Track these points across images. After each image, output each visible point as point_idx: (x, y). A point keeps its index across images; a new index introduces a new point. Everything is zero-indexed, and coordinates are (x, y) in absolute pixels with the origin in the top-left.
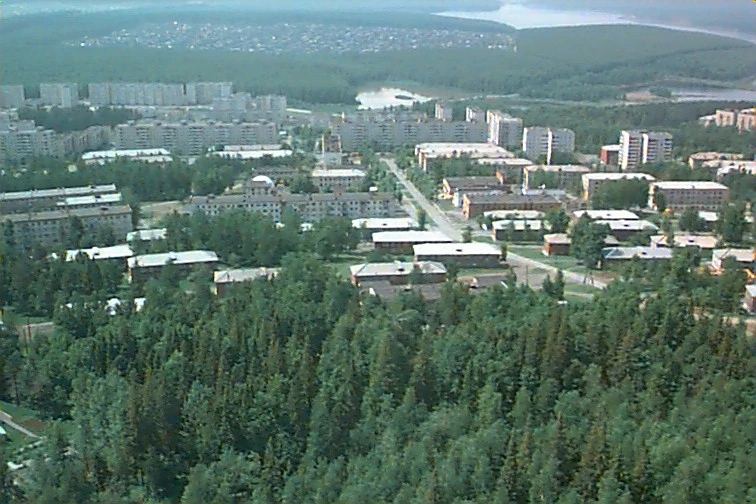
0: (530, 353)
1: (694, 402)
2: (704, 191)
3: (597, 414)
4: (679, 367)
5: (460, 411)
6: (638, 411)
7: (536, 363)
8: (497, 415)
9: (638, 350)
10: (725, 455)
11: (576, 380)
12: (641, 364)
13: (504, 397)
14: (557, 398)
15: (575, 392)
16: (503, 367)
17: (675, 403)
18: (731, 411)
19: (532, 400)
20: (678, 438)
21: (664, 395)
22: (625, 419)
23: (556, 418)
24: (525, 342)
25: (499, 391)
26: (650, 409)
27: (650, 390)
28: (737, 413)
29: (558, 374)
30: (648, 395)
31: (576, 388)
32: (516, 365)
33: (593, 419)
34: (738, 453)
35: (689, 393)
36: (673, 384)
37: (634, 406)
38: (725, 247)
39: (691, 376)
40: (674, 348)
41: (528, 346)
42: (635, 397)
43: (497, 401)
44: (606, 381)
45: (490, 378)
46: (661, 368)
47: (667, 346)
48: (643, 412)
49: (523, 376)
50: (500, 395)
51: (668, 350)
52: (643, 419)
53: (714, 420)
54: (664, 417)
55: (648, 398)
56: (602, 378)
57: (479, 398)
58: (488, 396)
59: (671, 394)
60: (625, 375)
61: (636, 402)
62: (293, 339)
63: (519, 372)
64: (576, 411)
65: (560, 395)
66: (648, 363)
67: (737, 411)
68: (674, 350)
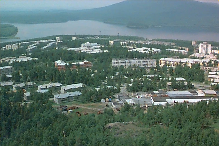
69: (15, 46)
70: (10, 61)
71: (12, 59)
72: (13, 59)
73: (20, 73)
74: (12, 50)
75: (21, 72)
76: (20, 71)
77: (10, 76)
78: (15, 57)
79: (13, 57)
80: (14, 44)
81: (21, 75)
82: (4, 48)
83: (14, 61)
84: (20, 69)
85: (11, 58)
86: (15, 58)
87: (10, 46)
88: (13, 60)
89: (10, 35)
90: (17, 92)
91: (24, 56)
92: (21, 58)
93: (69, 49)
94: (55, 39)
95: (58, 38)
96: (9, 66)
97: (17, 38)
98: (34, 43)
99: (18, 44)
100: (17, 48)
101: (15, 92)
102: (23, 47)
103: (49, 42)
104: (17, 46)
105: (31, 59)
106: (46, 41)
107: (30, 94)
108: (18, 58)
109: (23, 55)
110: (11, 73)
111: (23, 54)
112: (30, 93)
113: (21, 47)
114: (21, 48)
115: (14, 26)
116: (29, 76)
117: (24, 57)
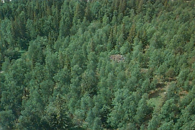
0: (116, 6)
1: (158, 18)
3: (133, 22)
4: (154, 9)
5: (98, 22)
6: (144, 21)
7: (117, 9)
8: (107, 23)
9: (144, 5)
10: (165, 31)
11: (128, 13)
12: (144, 9)
13: (109, 18)
14: (123, 18)
15: (128, 16)
16: (109, 10)
17: (153, 18)
18: (167, 20)
19: (116, 19)
20: (154, 27)
21: (150, 16)
22: (140, 23)
23: (123, 23)
24: (114, 4)
25: (108, 17)
26: (147, 20)
27: (147, 15)
28: (168, 20)
29: (123, 12)
30: (146, 16)
31: (128, 15)
32: (112, 10)
33: (132, 23)
34: (168, 31)
35: (157, 16)
36: (153, 13)
37: (143, 20)
39: (157, 11)
40: (153, 4)
41: (115, 5)
42: (143, 17)
43: (107, 19)
44: (135, 13)
45: (105, 14)
46: (150, 9)
47: (151, 4)
48: (145, 21)
49: (114, 13)
50: (108, 18)
51: (151, 5)
52: (145, 23)
53: (163, 22)
54: (150, 22)
55: (146, 17)
56: (134, 12)
57: (103, 19)
58: (105, 18)
59: (152, 16)
60: (140, 12)
61: (143, 18)
62: (53, 6)
63: (113, 11)
64: (128, 21)
65: (124, 17)
66: (146, 8)
67: (169, 20)
68: (153, 5)
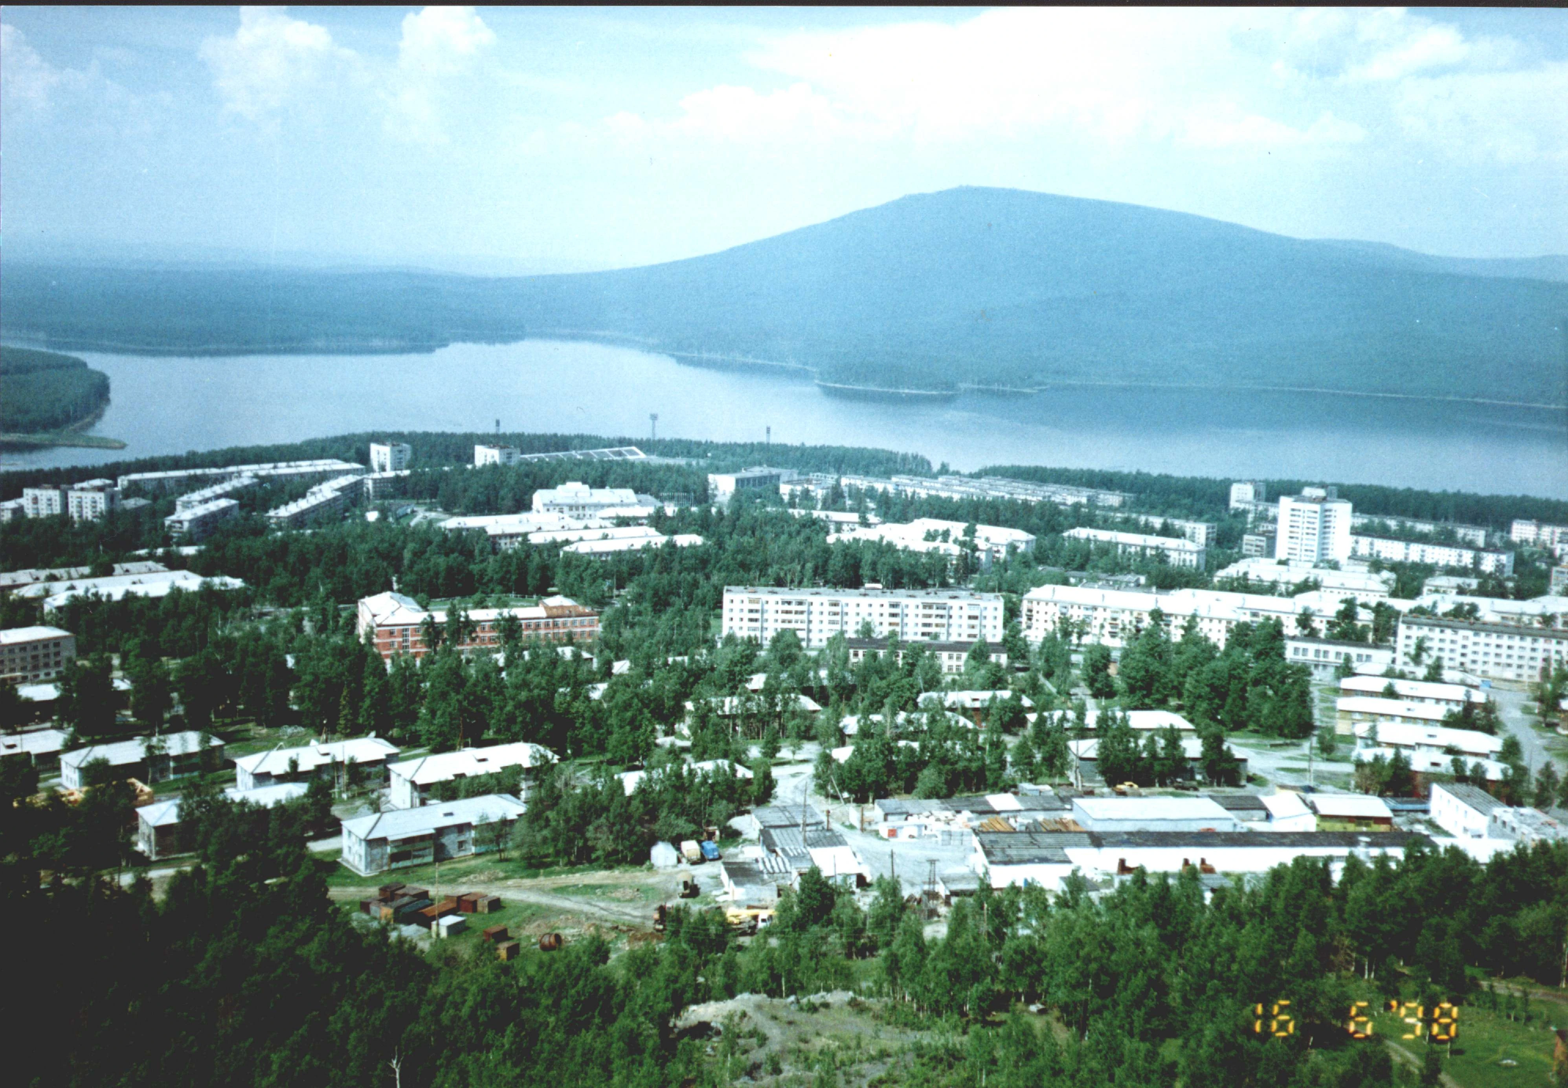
2: (23, 646)
38: (83, 746)
69: (88, 497)
70: (47, 593)
71: (68, 584)
72: (70, 578)
73: (118, 674)
74: (64, 518)
75: (122, 667)
76: (116, 661)
77: (46, 692)
78: (86, 570)
79: (73, 571)
80: (85, 485)
81: (122, 685)
82: (11, 504)
83: (80, 592)
84: (114, 649)
85: (57, 572)
86: (83, 577)
87: (55, 494)
88: (72, 588)
89: (53, 423)
90: (90, 800)
91: (150, 564)
92: (127, 571)
93: (452, 523)
94: (363, 458)
95: (380, 453)
96: (44, 623)
97: (104, 444)
98: (220, 479)
99: (108, 482)
100: (102, 506)
101: (76, 801)
102: (142, 502)
103: (322, 477)
104: (101, 497)
105: (191, 582)
106: (305, 467)
107: (179, 816)
108: (108, 572)
109: (140, 559)
110: (53, 675)
111: (143, 552)
112: (180, 808)
113: (132, 503)
114: (125, 511)
115: (84, 365)
116: (175, 695)
117: (150, 571)
